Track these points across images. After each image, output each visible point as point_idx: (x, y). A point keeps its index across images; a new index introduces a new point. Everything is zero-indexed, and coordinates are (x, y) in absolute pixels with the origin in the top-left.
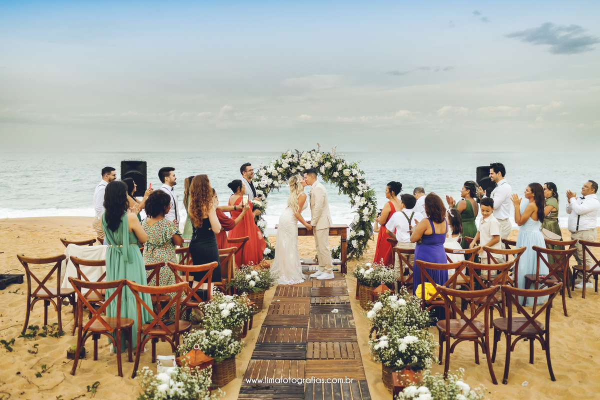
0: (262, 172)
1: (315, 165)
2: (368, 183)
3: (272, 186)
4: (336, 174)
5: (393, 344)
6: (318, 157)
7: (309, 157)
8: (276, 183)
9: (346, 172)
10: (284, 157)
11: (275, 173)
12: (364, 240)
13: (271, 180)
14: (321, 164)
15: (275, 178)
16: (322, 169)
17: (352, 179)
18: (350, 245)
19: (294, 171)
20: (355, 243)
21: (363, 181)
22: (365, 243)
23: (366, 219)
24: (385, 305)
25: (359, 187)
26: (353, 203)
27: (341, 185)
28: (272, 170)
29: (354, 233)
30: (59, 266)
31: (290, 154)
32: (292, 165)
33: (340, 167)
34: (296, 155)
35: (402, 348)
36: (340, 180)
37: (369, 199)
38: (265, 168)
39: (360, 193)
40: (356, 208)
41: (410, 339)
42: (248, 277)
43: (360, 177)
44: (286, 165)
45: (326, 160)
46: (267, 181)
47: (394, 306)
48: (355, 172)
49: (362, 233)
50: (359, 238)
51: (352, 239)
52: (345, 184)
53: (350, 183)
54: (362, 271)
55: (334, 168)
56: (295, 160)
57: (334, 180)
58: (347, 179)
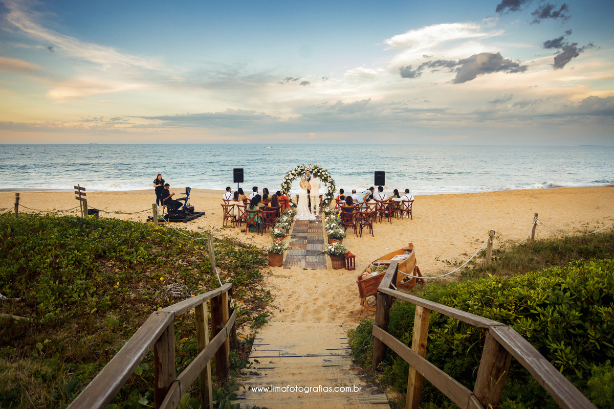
0: (290, 173)
1: (311, 170)
2: (332, 177)
3: (294, 178)
4: (319, 174)
5: (330, 226)
6: (312, 167)
7: (308, 167)
8: (295, 177)
9: (323, 173)
10: (298, 167)
11: (295, 174)
12: (330, 200)
13: (293, 176)
14: (313, 170)
15: (295, 175)
16: (314, 172)
17: (325, 176)
18: (325, 202)
19: (302, 172)
20: (326, 201)
21: (330, 177)
22: (330, 201)
23: (331, 192)
24: (329, 217)
25: (328, 179)
26: (326, 185)
27: (321, 178)
28: (293, 172)
29: (326, 197)
30: (233, 207)
31: (301, 166)
32: (302, 170)
33: (321, 171)
34: (303, 166)
35: (332, 226)
36: (321, 176)
37: (332, 184)
38: (291, 171)
39: (329, 181)
40: (327, 187)
41: (334, 224)
42: (289, 212)
43: (329, 175)
44: (299, 170)
45: (315, 168)
46: (291, 177)
47: (332, 218)
48: (327, 173)
49: (329, 197)
50: (328, 199)
51: (325, 200)
52: (323, 178)
53: (325, 178)
54: (326, 210)
55: (318, 172)
56: (303, 168)
57: (319, 176)
58: (323, 176)
